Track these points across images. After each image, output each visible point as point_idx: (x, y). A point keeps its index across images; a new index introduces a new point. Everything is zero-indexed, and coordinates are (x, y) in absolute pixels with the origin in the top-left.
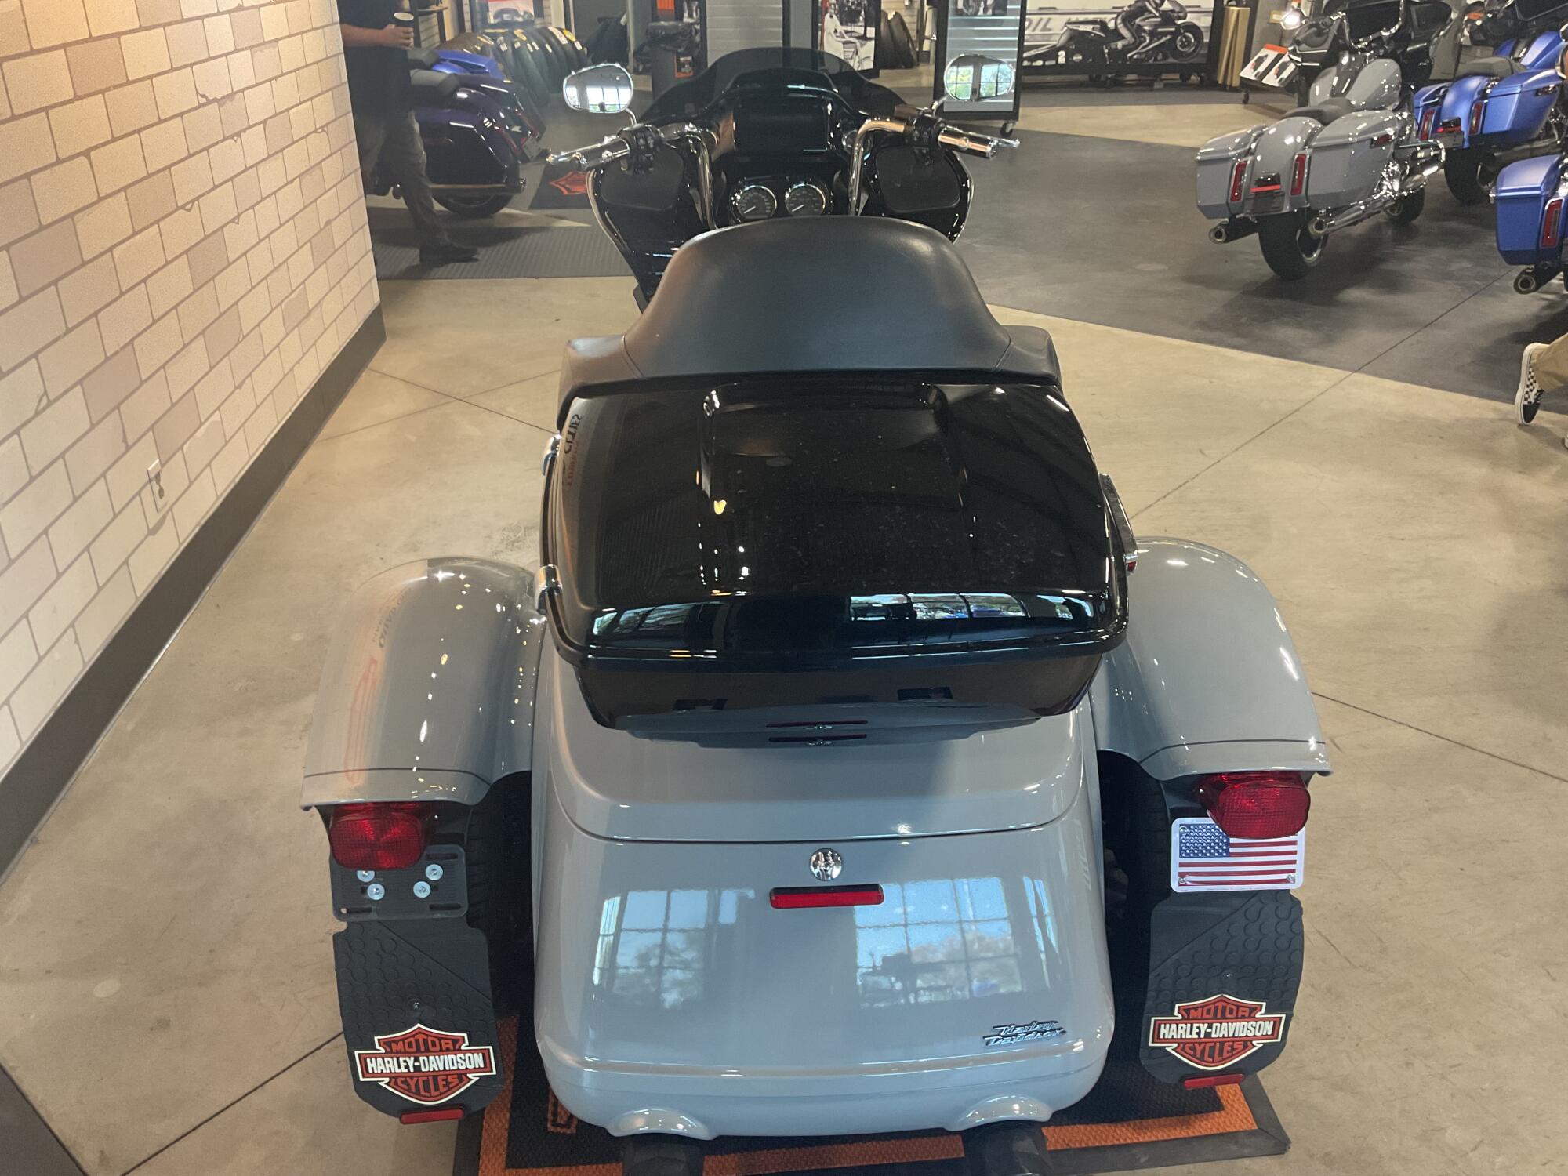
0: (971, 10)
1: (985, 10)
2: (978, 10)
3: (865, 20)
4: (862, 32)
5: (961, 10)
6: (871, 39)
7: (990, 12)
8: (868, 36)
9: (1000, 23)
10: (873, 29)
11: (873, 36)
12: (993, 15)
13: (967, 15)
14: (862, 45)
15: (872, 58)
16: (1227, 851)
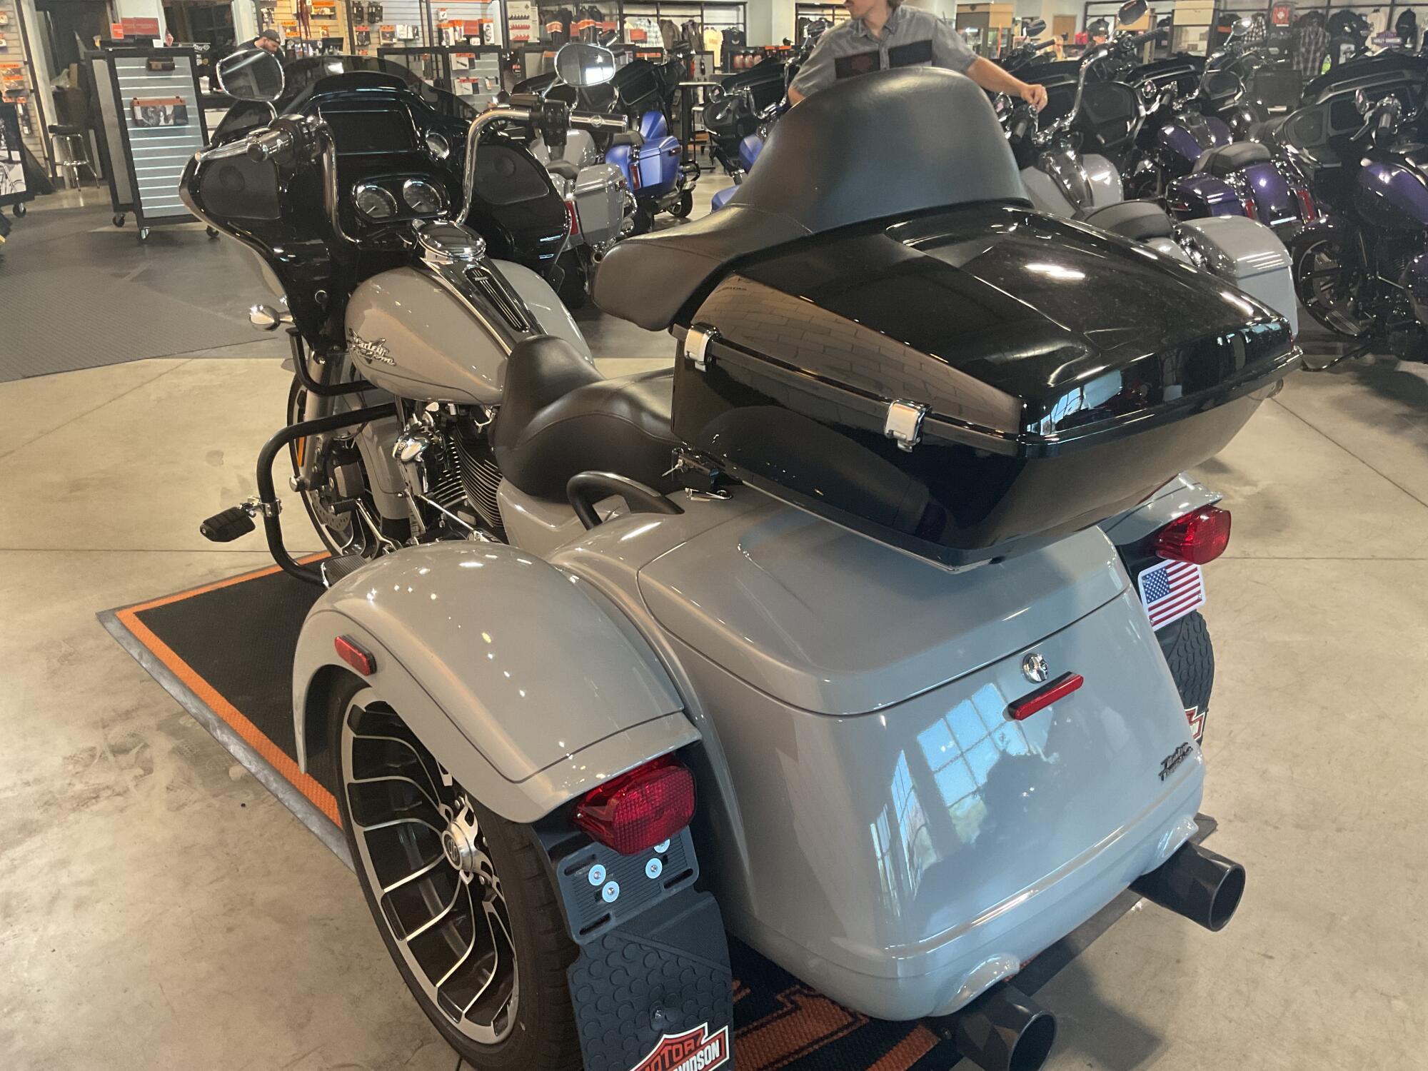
0: (152, 121)
1: (166, 119)
2: (159, 121)
3: (7, 143)
4: (7, 156)
5: (142, 120)
6: (17, 162)
7: (171, 122)
8: (14, 159)
9: (182, 132)
10: (18, 153)
11: (19, 159)
12: (175, 124)
13: (149, 126)
14: (10, 169)
15: (24, 181)
16: (1168, 588)
